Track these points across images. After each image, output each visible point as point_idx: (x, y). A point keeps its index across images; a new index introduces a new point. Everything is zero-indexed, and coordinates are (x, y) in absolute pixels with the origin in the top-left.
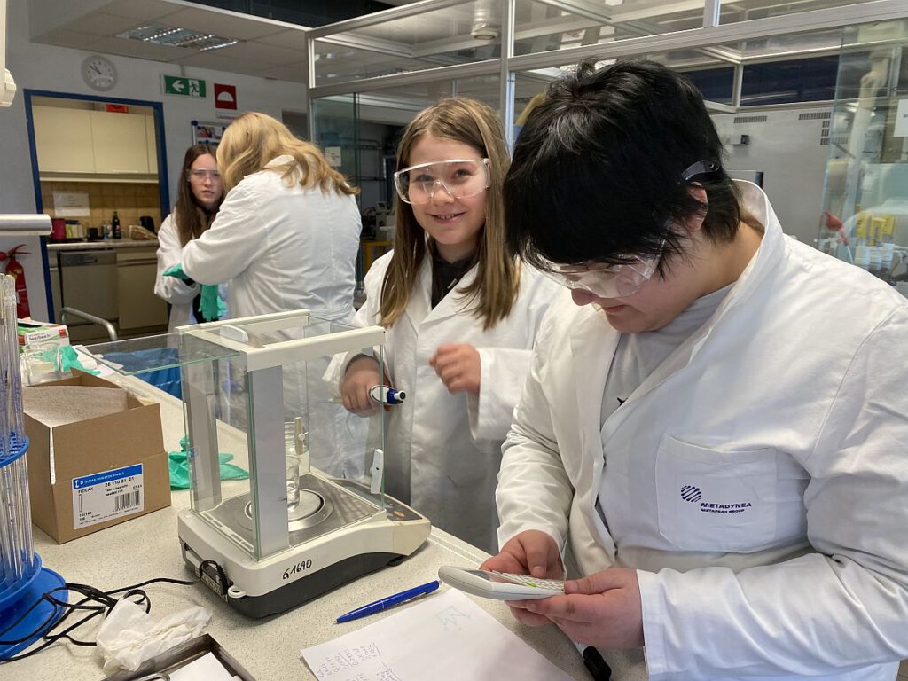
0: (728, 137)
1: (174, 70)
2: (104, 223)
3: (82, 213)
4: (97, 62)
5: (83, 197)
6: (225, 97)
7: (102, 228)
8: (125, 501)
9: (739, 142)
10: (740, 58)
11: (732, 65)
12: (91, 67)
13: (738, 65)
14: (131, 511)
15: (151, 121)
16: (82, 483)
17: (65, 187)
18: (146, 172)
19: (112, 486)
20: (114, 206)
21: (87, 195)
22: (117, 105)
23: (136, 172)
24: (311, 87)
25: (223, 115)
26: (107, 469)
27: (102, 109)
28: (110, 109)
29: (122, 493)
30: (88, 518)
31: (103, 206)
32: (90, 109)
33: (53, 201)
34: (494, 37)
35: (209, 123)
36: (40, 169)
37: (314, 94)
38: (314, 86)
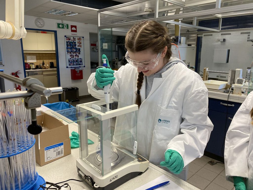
0: (219, 39)
1: (60, 22)
2: (40, 64)
3: (34, 61)
4: (39, 20)
5: (35, 57)
6: (74, 29)
7: (40, 65)
8: (59, 153)
9: (223, 41)
10: (221, 16)
11: (219, 18)
12: (37, 21)
13: (220, 18)
14: (60, 156)
15: (53, 35)
16: (47, 148)
17: (30, 54)
18: (51, 50)
19: (55, 149)
20: (43, 59)
21: (36, 56)
22: (44, 31)
23: (49, 50)
24: (99, 26)
25: (73, 34)
26: (54, 144)
27: (40, 33)
28: (42, 33)
29: (58, 151)
30: (49, 158)
31: (40, 59)
32: (36, 33)
33: (26, 58)
34: (151, 11)
35: (69, 36)
36: (24, 49)
37: (100, 28)
38: (100, 26)
